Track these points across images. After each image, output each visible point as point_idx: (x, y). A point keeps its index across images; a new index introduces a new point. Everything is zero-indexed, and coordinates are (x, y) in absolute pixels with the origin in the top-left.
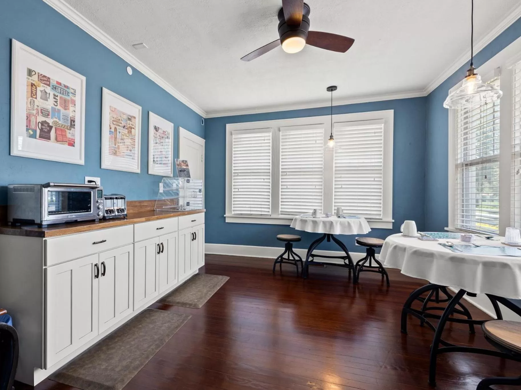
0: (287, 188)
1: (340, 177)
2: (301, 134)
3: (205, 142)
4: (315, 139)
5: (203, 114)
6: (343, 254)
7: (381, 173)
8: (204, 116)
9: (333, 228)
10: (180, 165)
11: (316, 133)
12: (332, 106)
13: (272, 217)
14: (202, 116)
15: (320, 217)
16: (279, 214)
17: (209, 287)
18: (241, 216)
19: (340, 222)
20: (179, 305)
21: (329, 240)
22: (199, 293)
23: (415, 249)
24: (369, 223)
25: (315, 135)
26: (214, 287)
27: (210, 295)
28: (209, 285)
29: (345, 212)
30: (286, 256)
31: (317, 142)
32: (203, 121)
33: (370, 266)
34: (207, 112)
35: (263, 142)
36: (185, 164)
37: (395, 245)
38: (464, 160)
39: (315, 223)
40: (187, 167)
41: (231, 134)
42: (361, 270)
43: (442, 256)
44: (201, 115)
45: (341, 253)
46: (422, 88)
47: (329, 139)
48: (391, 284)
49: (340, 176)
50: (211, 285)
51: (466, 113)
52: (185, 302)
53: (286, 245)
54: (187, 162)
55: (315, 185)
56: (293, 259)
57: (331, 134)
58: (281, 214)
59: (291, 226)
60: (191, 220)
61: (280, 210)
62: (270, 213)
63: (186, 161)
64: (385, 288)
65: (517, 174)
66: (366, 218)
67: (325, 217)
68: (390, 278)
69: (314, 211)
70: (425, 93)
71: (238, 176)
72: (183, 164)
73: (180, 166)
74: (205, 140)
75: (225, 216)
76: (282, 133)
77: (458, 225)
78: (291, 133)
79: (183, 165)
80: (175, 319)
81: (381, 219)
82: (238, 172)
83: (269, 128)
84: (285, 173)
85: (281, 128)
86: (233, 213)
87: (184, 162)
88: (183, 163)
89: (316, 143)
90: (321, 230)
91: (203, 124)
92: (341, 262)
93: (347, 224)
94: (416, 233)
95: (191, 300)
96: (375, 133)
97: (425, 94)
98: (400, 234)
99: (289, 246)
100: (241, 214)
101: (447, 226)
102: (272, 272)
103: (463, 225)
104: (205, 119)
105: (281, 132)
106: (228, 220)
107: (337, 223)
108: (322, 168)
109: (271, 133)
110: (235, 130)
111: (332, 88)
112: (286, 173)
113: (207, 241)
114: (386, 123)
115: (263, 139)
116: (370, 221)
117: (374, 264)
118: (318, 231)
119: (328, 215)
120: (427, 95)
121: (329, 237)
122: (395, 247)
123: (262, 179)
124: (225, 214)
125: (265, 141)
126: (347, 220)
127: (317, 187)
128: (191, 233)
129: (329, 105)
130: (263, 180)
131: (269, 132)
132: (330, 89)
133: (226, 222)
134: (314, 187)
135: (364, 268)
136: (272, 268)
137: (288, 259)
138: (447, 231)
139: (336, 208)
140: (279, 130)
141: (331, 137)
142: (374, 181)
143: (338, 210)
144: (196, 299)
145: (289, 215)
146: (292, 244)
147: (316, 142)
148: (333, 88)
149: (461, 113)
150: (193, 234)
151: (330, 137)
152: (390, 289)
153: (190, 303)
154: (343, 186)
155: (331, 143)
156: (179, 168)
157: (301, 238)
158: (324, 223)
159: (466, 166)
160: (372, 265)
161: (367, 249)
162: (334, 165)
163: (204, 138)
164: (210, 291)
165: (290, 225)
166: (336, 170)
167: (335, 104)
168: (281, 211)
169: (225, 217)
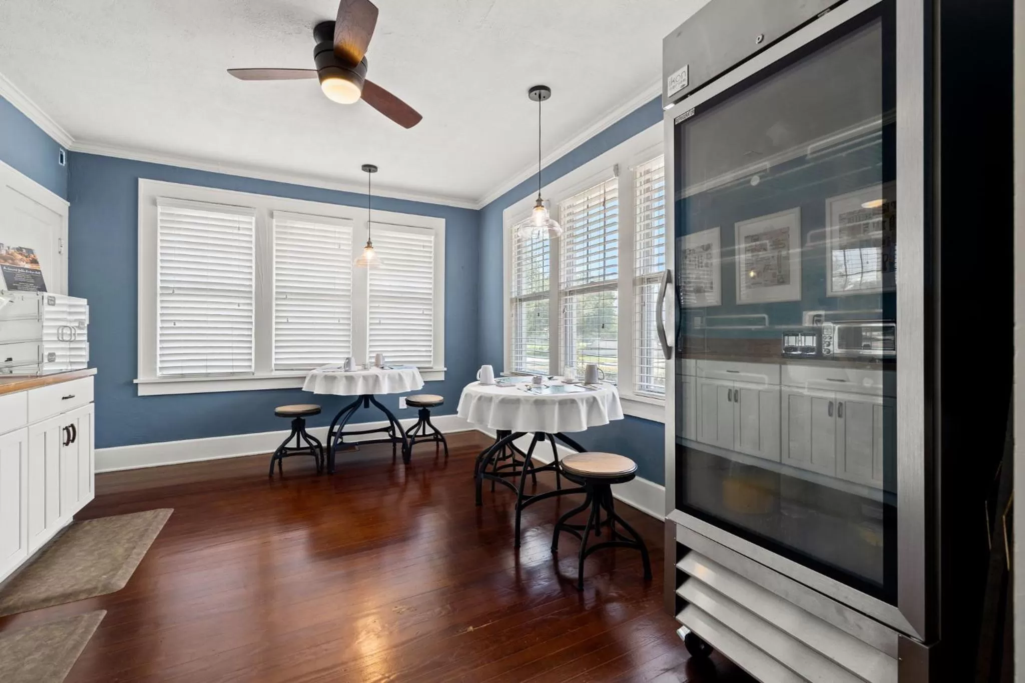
0: (288, 323)
1: (378, 307)
2: (313, 230)
3: (69, 207)
4: (338, 242)
5: (65, 138)
6: (387, 423)
7: (431, 304)
8: (68, 144)
9: (379, 386)
10: (12, 260)
11: (339, 233)
12: (369, 195)
13: (256, 376)
14: (61, 143)
15: (356, 370)
16: (272, 370)
17: (128, 540)
18: (182, 379)
19: (389, 375)
20: (52, 604)
21: (367, 406)
22: (107, 561)
23: (502, 397)
24: (422, 373)
25: (337, 235)
26: (141, 536)
27: (139, 554)
28: (127, 537)
29: (386, 360)
30: (292, 444)
31: (342, 248)
32: (62, 156)
33: (424, 435)
34: (77, 138)
35: (236, 231)
36: (26, 257)
37: (479, 395)
38: (518, 295)
39: (350, 379)
40: (34, 267)
41: (154, 203)
42: (413, 442)
43: (527, 400)
44: (58, 141)
45: (384, 424)
46: (475, 200)
47: (366, 247)
48: (450, 453)
49: (377, 305)
50: (131, 535)
51: (519, 241)
52: (70, 590)
53: (293, 423)
54: (33, 253)
55: (339, 319)
56: (307, 445)
57: (369, 239)
58: (276, 370)
59: (303, 390)
60: (62, 397)
61: (274, 362)
62: (253, 369)
63: (30, 251)
64: (442, 460)
65: (563, 312)
66: (419, 368)
67: (362, 370)
68: (449, 446)
69: (347, 361)
70: (478, 205)
71: (173, 294)
72: (20, 257)
73: (10, 261)
74: (69, 204)
75: (135, 381)
76: (276, 222)
77: (514, 369)
78: (296, 226)
79: (21, 260)
80: (57, 633)
81: (432, 368)
82: (174, 288)
83: (251, 208)
84: (283, 295)
85: (274, 212)
86: (159, 373)
87: (24, 251)
88: (21, 254)
89: (339, 249)
90: (360, 390)
91: (62, 161)
92: (385, 436)
93: (397, 377)
94: (494, 380)
95: (88, 582)
96: (424, 246)
97: (477, 207)
98: (476, 383)
99: (298, 424)
100: (183, 375)
101: (503, 372)
102: (267, 478)
103: (517, 368)
104: (69, 153)
105: (274, 220)
106: (142, 392)
107: (384, 377)
108: (349, 290)
109: (254, 218)
110: (163, 195)
111: (369, 168)
112: (286, 296)
113: (101, 442)
114: (436, 235)
115: (236, 227)
116: (423, 371)
117: (429, 431)
118: (356, 391)
119: (366, 367)
120: (479, 209)
121: (367, 399)
122: (480, 398)
123: (236, 303)
124: (136, 377)
125: (241, 232)
126: (396, 371)
127: (342, 322)
128: (60, 427)
129: (365, 191)
130: (236, 307)
131: (251, 215)
132: (368, 168)
133: (139, 394)
134: (337, 321)
135: (417, 439)
136: (268, 470)
137: (298, 448)
138: (503, 376)
139: (374, 355)
140: (272, 215)
141: (369, 245)
142: (423, 314)
143: (378, 357)
144: (104, 574)
145: (292, 370)
146: (304, 420)
147: (340, 247)
148: (372, 169)
149: (515, 240)
150: (67, 428)
151: (367, 244)
152: (450, 459)
153: (89, 586)
154: (382, 321)
155: (369, 254)
156: (7, 267)
157: (321, 407)
158: (365, 378)
159: (519, 301)
160: (426, 433)
161: (420, 411)
162: (368, 288)
163: (66, 196)
164: (134, 548)
165: (301, 388)
166: (371, 296)
167: (374, 192)
168: (275, 364)
169: (137, 384)
